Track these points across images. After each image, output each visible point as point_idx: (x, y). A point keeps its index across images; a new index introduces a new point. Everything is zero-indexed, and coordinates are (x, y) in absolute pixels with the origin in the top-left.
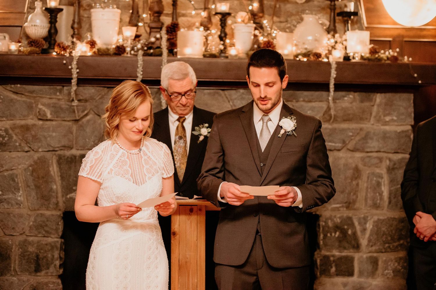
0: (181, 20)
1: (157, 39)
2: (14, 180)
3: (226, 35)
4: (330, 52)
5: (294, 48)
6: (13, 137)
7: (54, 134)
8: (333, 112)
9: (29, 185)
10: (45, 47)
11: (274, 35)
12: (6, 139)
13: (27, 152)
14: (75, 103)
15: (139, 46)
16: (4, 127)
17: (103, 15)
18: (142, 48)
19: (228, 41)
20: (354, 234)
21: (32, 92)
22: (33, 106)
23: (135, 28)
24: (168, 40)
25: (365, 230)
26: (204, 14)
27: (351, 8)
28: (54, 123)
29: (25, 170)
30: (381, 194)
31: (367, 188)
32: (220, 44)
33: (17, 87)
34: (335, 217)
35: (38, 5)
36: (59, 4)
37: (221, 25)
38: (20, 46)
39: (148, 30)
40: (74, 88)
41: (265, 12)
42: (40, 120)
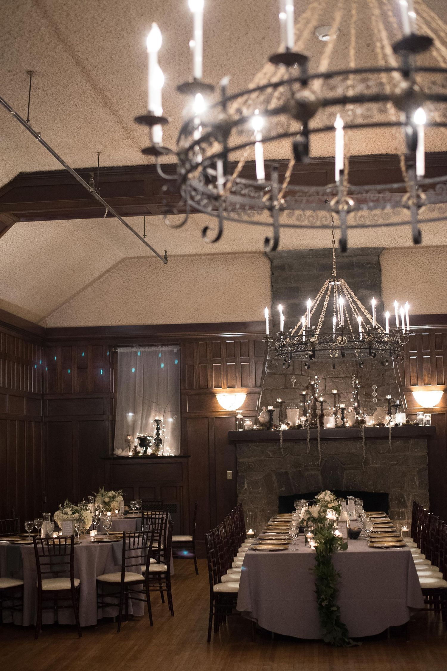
0: (325, 412)
1: (315, 421)
2: (257, 484)
3: (344, 417)
4: (389, 423)
5: (374, 422)
6: (256, 465)
7: (273, 463)
8: (391, 449)
9: (263, 485)
10: (268, 426)
11: (365, 416)
12: (253, 466)
13: (262, 471)
14: (282, 450)
15: (308, 424)
16: (252, 461)
18: (309, 425)
19: (345, 420)
20: (405, 501)
21: (263, 446)
22: (264, 452)
23: (306, 417)
24: (320, 421)
25: (409, 499)
26: (334, 409)
27: (398, 402)
28: (273, 458)
29: (262, 479)
30: (415, 483)
31: (409, 481)
32: (342, 422)
33: (257, 444)
34: (396, 494)
35: (264, 408)
36: (273, 408)
37: (342, 414)
38: (258, 427)
39: (311, 417)
40: (282, 443)
41: (361, 406)
42: (267, 457)
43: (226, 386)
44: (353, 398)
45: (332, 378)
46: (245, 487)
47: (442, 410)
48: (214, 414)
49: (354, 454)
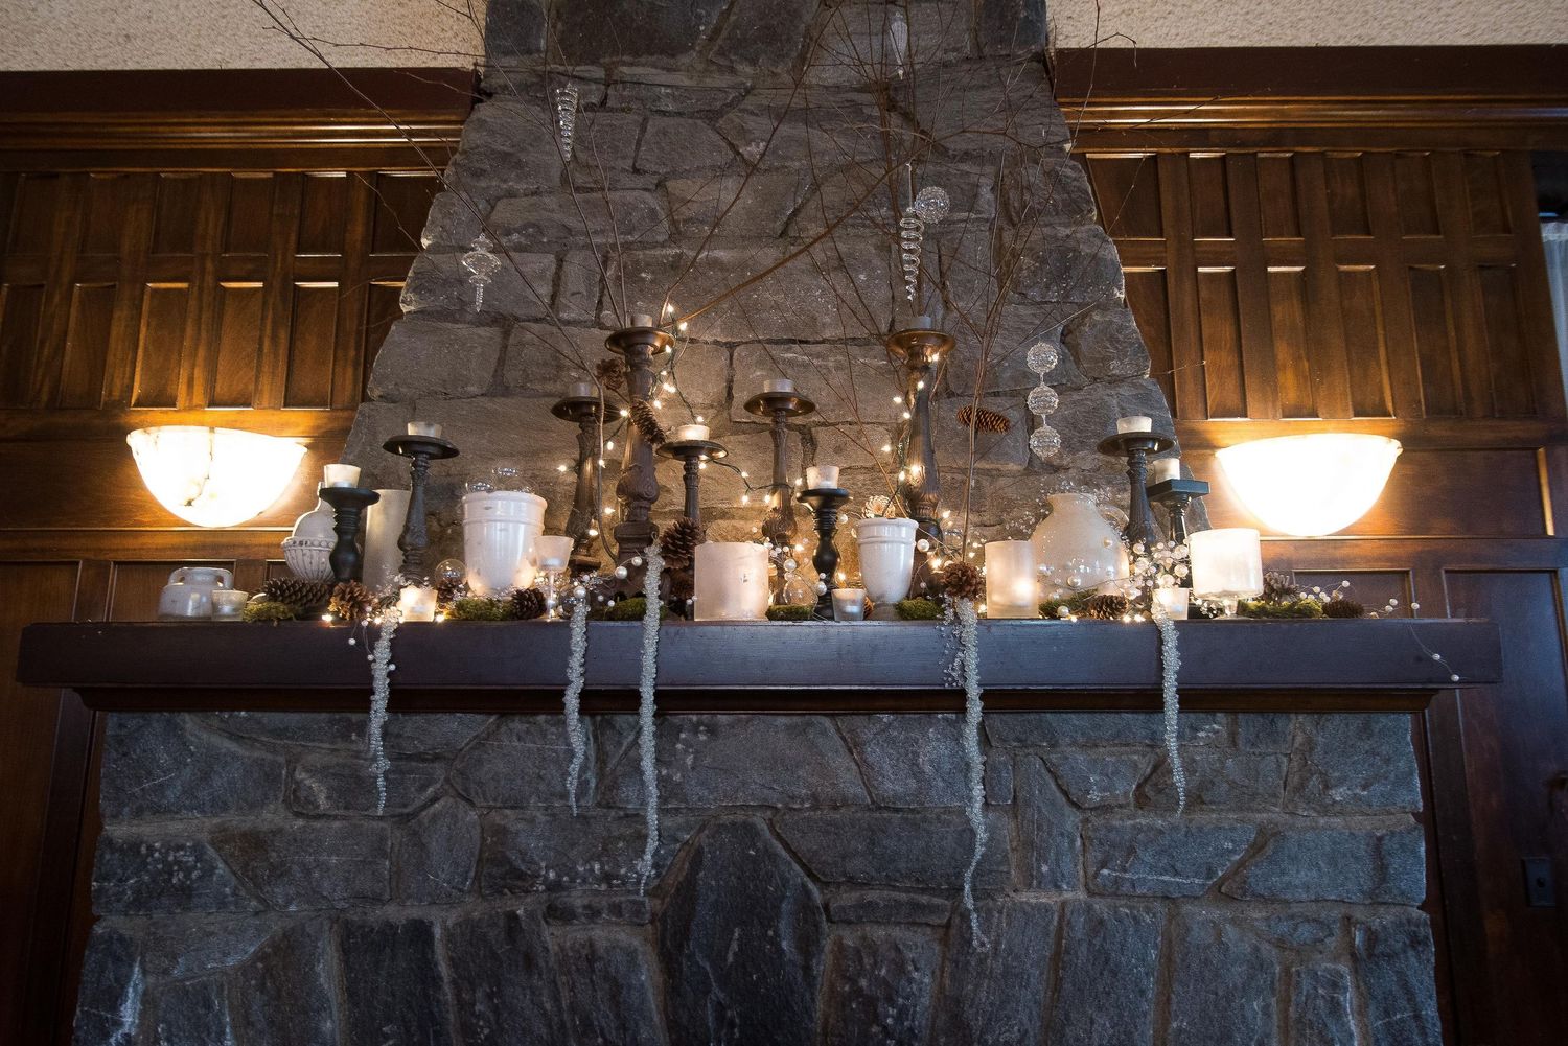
1: (634, 571)
3: (836, 555)
6: (217, 868)
7: (334, 860)
9: (253, 1018)
12: (194, 875)
15: (579, 592)
16: (193, 840)
17: (487, 508)
18: (589, 598)
19: (841, 576)
21: (280, 733)
22: (281, 774)
23: (569, 541)
26: (772, 501)
28: (336, 824)
29: (245, 969)
32: (821, 580)
33: (238, 717)
37: (820, 528)
39: (615, 546)
42: (298, 815)
43: (199, 395)
44: (897, 434)
45: (770, 341)
46: (126, 1030)
47: (1391, 551)
48: (116, 542)
49: (897, 810)
